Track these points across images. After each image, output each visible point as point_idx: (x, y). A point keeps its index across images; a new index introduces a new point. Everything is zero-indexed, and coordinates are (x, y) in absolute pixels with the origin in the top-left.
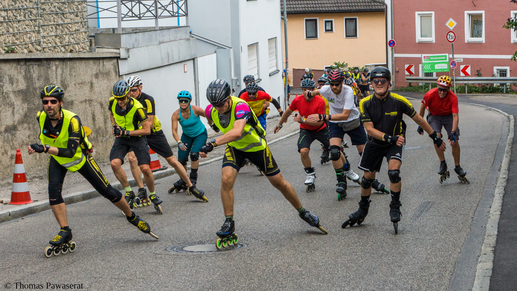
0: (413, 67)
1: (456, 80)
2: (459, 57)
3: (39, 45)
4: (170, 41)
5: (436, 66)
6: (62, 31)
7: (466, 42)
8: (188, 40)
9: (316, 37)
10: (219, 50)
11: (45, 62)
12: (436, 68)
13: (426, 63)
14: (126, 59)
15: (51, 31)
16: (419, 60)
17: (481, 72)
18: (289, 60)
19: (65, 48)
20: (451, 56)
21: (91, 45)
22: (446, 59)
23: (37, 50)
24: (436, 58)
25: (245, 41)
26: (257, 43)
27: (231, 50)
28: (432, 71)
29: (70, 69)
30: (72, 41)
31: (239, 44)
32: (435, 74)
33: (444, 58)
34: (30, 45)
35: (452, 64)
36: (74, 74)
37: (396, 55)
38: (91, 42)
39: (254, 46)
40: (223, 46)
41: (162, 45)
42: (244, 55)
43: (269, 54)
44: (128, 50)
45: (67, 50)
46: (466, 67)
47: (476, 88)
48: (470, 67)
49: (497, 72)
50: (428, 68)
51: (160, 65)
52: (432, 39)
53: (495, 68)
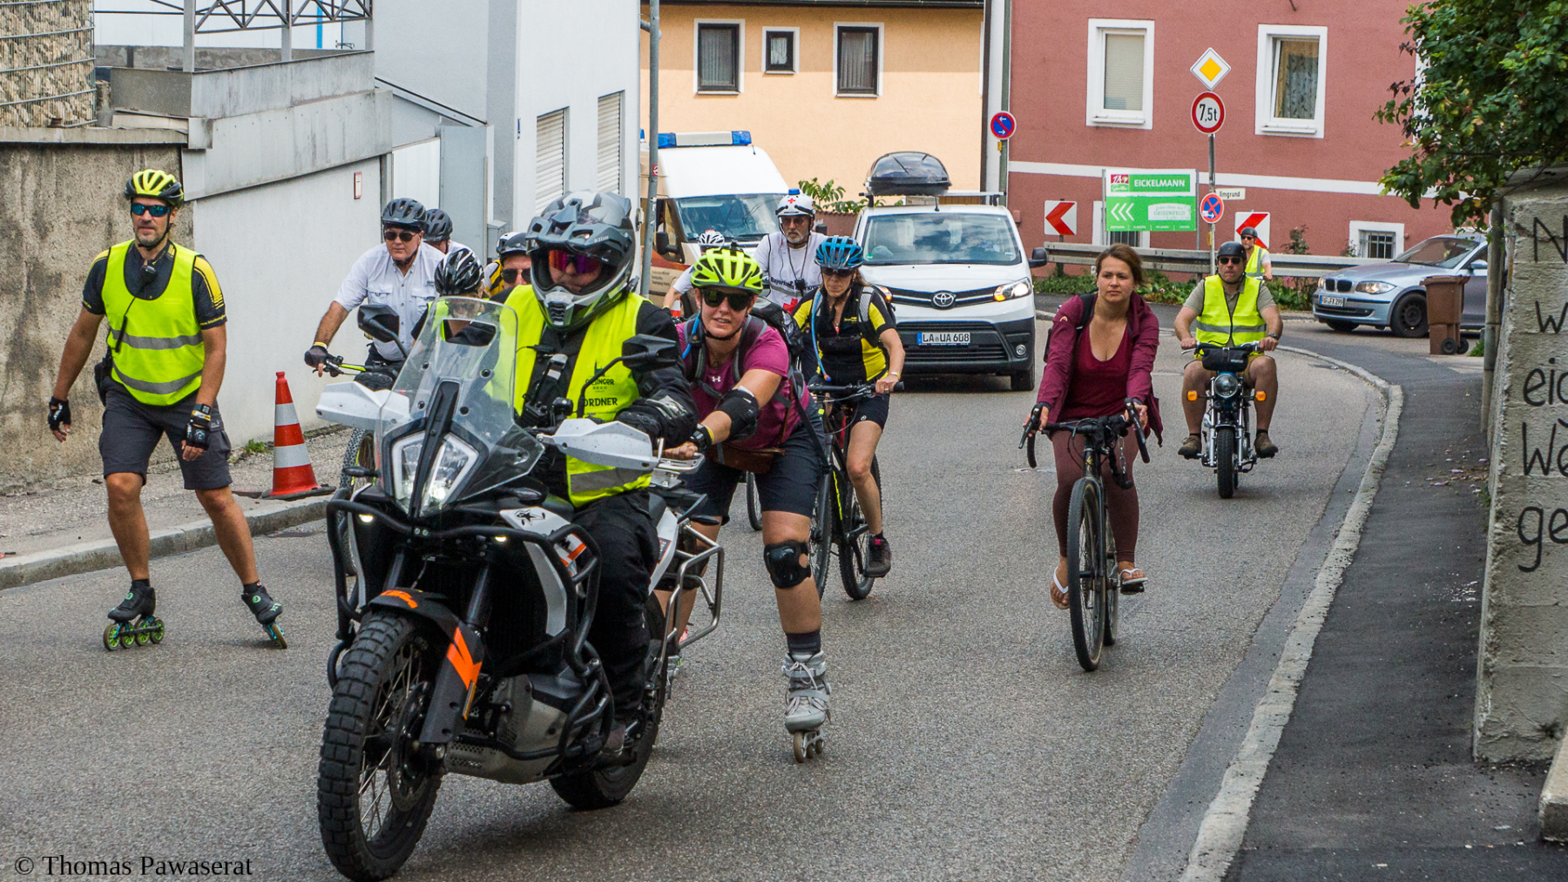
0: (1073, 210)
2: (1233, 184)
4: (321, 99)
5: (1152, 209)
6: (27, 60)
7: (1258, 132)
8: (370, 94)
9: (732, 86)
10: (449, 130)
12: (1152, 217)
13: (1116, 200)
14: (201, 151)
16: (1093, 189)
17: (1306, 239)
19: (28, 111)
20: (1204, 178)
21: (99, 102)
22: (1187, 188)
24: (1154, 183)
25: (528, 108)
26: (565, 109)
27: (490, 130)
28: (1136, 228)
29: (59, 178)
30: (50, 87)
31: (512, 111)
32: (1145, 238)
33: (1181, 183)
35: (1206, 207)
36: (66, 192)
37: (1015, 166)
38: (99, 94)
39: (553, 119)
40: (458, 117)
41: (298, 109)
42: (525, 148)
43: (600, 146)
44: (209, 124)
45: (35, 119)
47: (1286, 291)
48: (1268, 218)
49: (1362, 242)
50: (1121, 219)
51: (290, 173)
52: (1142, 116)
53: (1355, 227)
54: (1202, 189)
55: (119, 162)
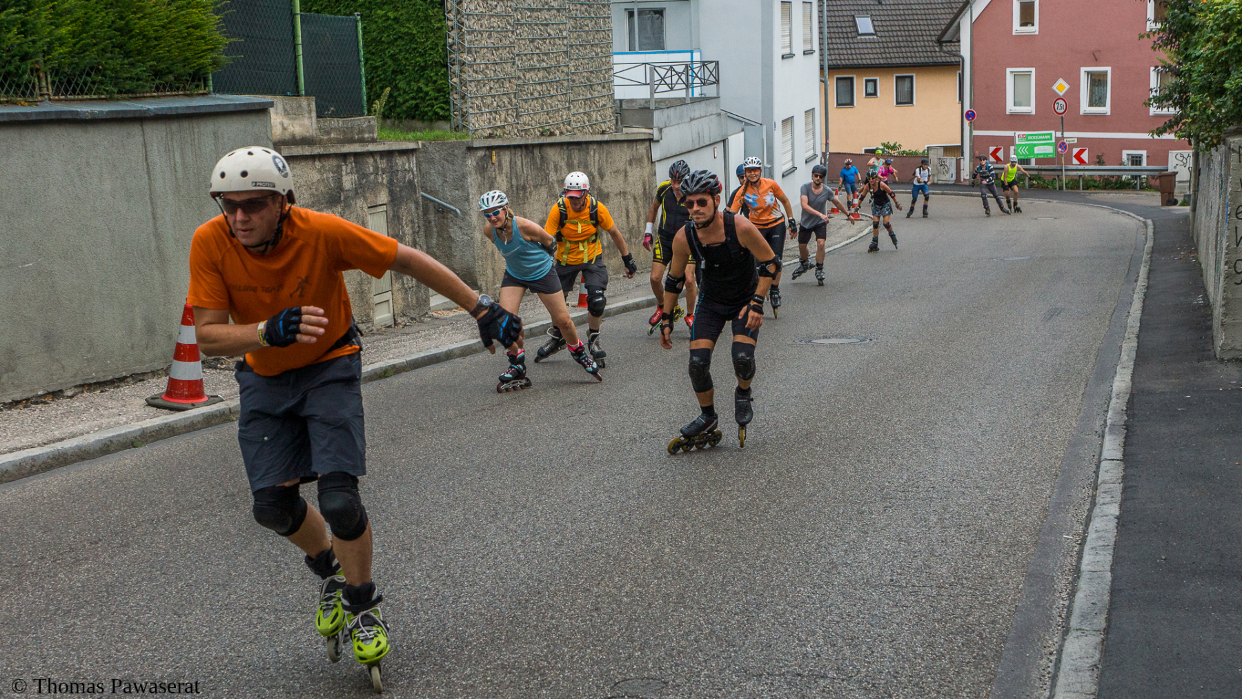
0: (1002, 150)
1: (1066, 170)
2: (1072, 136)
3: (569, 125)
4: (701, 117)
5: (1036, 148)
6: (590, 107)
7: (1081, 114)
8: (719, 115)
9: (851, 103)
10: (747, 128)
11: (584, 146)
12: (1036, 152)
13: (1020, 145)
14: (658, 141)
15: (580, 108)
16: (1011, 141)
17: (1104, 158)
18: (830, 141)
19: (592, 128)
20: (1059, 134)
21: (617, 123)
23: (567, 131)
24: (1036, 137)
25: (779, 115)
26: (792, 117)
27: (764, 127)
28: (1029, 157)
29: (607, 154)
30: (599, 118)
31: (772, 120)
32: (1033, 161)
33: (1049, 137)
34: (562, 125)
35: (1060, 147)
36: (610, 160)
37: (976, 133)
38: (617, 120)
39: (788, 122)
40: (751, 122)
41: (693, 122)
42: (778, 134)
43: (806, 132)
44: (661, 130)
45: (594, 131)
46: (1082, 151)
47: (1095, 181)
48: (1087, 151)
49: (1128, 159)
50: (1024, 153)
51: (691, 148)
52: (1031, 109)
53: (1125, 153)
54: (1057, 139)
55: (628, 147)
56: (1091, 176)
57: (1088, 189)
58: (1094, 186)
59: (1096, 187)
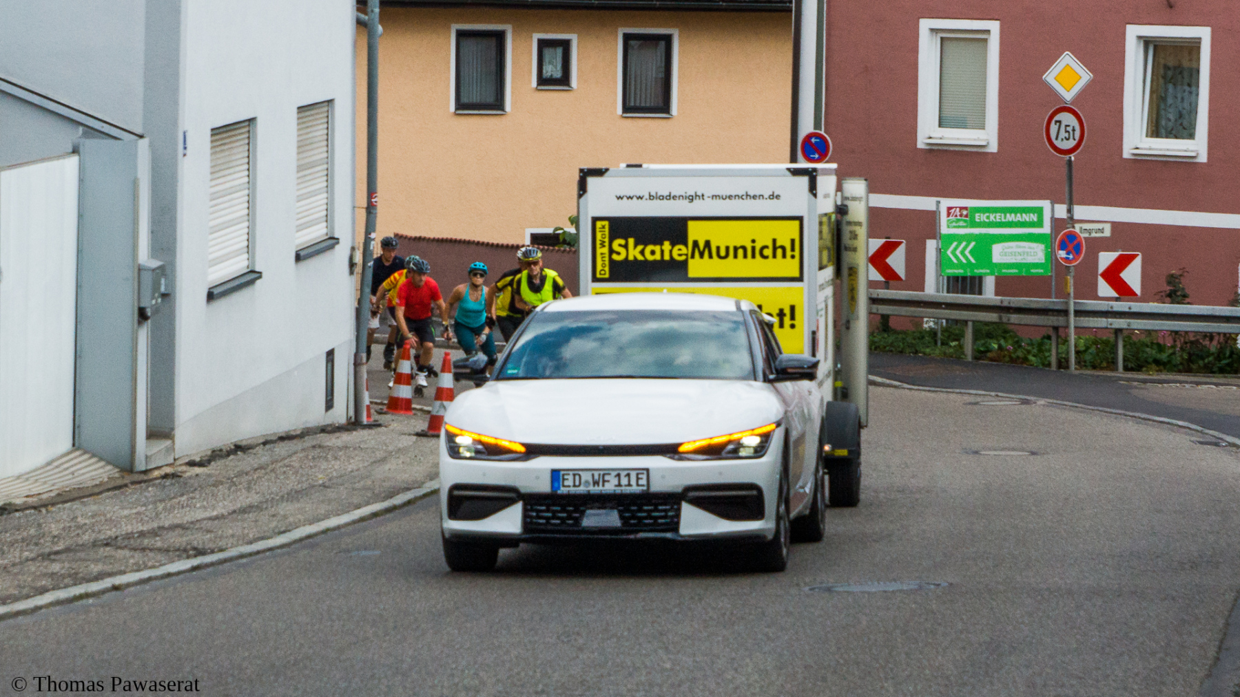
0: (902, 249)
1: (1078, 313)
2: (1095, 217)
5: (997, 249)
7: (1127, 154)
9: (497, 104)
10: (90, 144)
12: (996, 258)
13: (955, 236)
16: (926, 224)
17: (1187, 284)
18: (379, 200)
20: (1061, 211)
22: (1039, 224)
24: (998, 217)
25: (200, 112)
26: (251, 121)
27: (143, 144)
28: (978, 272)
31: (174, 122)
32: (989, 284)
33: (1034, 217)
35: (1062, 246)
39: (236, 132)
40: (106, 129)
42: (195, 169)
43: (300, 168)
46: (1122, 262)
47: (1161, 348)
48: (1139, 260)
50: (961, 259)
52: (986, 136)
54: (1057, 224)
56: (1149, 332)
57: (1138, 368)
58: (1157, 362)
59: (1161, 365)
